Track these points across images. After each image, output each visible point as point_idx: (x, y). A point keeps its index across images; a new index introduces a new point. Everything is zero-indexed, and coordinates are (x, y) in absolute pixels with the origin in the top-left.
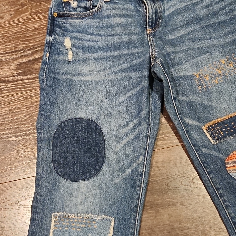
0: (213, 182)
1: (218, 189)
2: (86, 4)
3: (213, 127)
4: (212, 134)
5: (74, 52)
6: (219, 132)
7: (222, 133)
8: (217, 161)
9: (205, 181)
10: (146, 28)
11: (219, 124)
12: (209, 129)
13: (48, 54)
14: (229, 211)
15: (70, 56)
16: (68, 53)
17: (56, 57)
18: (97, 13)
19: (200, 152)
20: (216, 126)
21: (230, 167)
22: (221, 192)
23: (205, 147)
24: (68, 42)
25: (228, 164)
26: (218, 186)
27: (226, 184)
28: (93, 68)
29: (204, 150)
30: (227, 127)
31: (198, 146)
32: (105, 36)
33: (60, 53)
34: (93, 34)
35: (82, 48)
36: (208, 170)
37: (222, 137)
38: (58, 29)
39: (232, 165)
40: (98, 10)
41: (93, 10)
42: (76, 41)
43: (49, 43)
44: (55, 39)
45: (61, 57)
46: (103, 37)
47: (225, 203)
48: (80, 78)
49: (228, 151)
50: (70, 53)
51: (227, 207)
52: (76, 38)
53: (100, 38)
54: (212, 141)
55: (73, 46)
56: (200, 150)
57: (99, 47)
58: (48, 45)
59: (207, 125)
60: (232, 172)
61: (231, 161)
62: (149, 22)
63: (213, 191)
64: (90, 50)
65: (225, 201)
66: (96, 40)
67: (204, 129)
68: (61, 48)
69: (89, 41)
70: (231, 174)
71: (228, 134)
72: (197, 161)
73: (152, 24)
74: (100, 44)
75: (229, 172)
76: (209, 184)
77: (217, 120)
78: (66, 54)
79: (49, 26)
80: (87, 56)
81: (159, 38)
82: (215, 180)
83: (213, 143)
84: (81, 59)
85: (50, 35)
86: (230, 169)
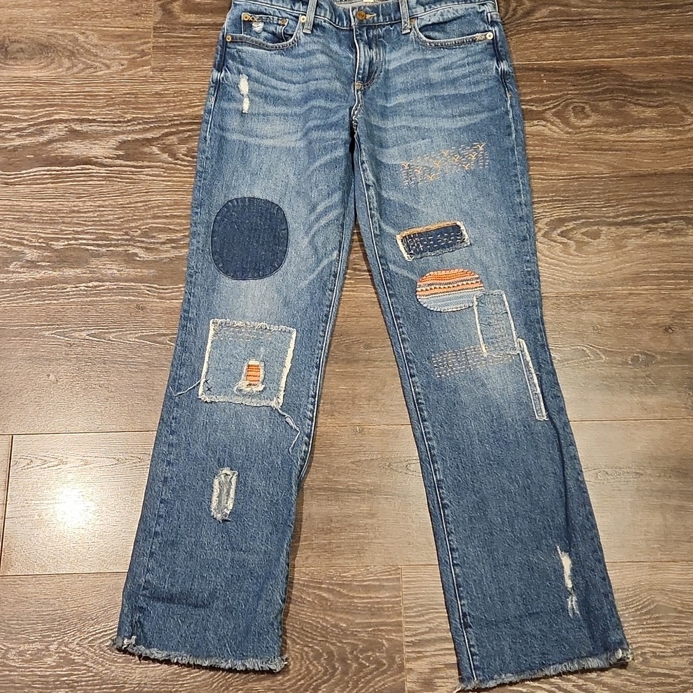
0: (393, 308)
1: (398, 318)
2: (276, 29)
3: (411, 238)
4: (408, 246)
5: (251, 101)
6: (418, 245)
7: (421, 246)
8: (405, 283)
9: (384, 305)
10: (354, 81)
11: (420, 234)
12: (404, 239)
13: (213, 99)
14: (406, 346)
15: (246, 106)
16: (243, 100)
17: (225, 105)
18: (292, 48)
19: (385, 268)
20: (415, 237)
21: (422, 290)
22: (401, 322)
23: (394, 263)
24: (244, 86)
25: (420, 286)
26: (399, 314)
27: (410, 313)
28: (278, 129)
29: (392, 267)
30: (430, 240)
31: (386, 259)
32: (299, 84)
33: (231, 99)
34: (282, 80)
35: (265, 97)
36: (391, 292)
37: (421, 252)
38: (230, 61)
39: (424, 289)
40: (293, 43)
41: (285, 43)
42: (256, 85)
43: (216, 83)
44: (227, 78)
45: (233, 105)
46: (297, 85)
47: (403, 336)
48: (258, 141)
49: (424, 272)
50: (246, 101)
51: (403, 340)
52: (257, 81)
53: (292, 87)
54: (405, 255)
55: (251, 91)
56: (387, 265)
57: (290, 99)
58: (214, 85)
59: (405, 233)
60: (423, 297)
61: (424, 283)
62: (358, 73)
63: (390, 319)
64: (276, 100)
65: (403, 334)
66: (287, 88)
67: (399, 238)
68: (234, 92)
69: (275, 88)
70: (420, 300)
71: (429, 249)
72: (379, 278)
73: (363, 78)
74: (291, 95)
75: (418, 297)
76: (388, 310)
77: (419, 230)
78: (241, 102)
79: (218, 57)
80: (271, 109)
81: (369, 98)
82: (397, 306)
83: (407, 258)
84: (262, 113)
85: (220, 70)
86: (421, 293)
